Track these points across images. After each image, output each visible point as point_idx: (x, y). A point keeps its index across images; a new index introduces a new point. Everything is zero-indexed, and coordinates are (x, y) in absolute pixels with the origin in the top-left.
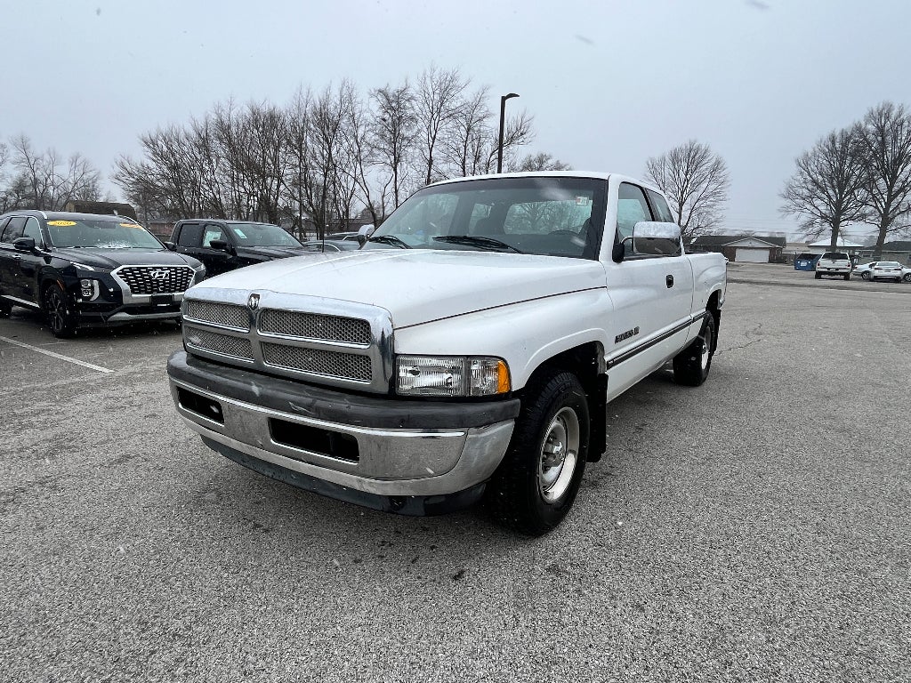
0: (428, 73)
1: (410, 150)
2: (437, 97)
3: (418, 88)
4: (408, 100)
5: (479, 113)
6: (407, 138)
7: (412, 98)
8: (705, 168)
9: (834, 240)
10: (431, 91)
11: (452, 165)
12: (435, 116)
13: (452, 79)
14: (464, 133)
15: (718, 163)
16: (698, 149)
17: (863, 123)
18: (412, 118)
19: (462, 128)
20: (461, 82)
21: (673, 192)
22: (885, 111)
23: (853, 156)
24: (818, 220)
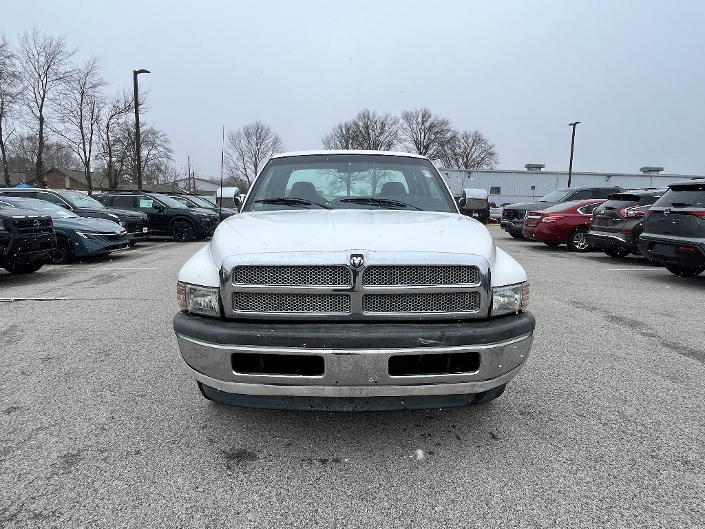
0: (30, 34)
1: (16, 106)
2: (43, 59)
3: (19, 47)
4: (8, 57)
5: (92, 80)
6: (11, 95)
7: (12, 56)
8: (269, 141)
9: (348, 193)
10: (35, 53)
11: (68, 125)
12: (42, 78)
13: (58, 45)
14: (78, 97)
15: (276, 138)
16: (262, 127)
17: (357, 121)
18: (14, 75)
19: (76, 91)
20: (69, 48)
21: (249, 157)
22: (366, 114)
23: (353, 139)
24: (339, 180)
